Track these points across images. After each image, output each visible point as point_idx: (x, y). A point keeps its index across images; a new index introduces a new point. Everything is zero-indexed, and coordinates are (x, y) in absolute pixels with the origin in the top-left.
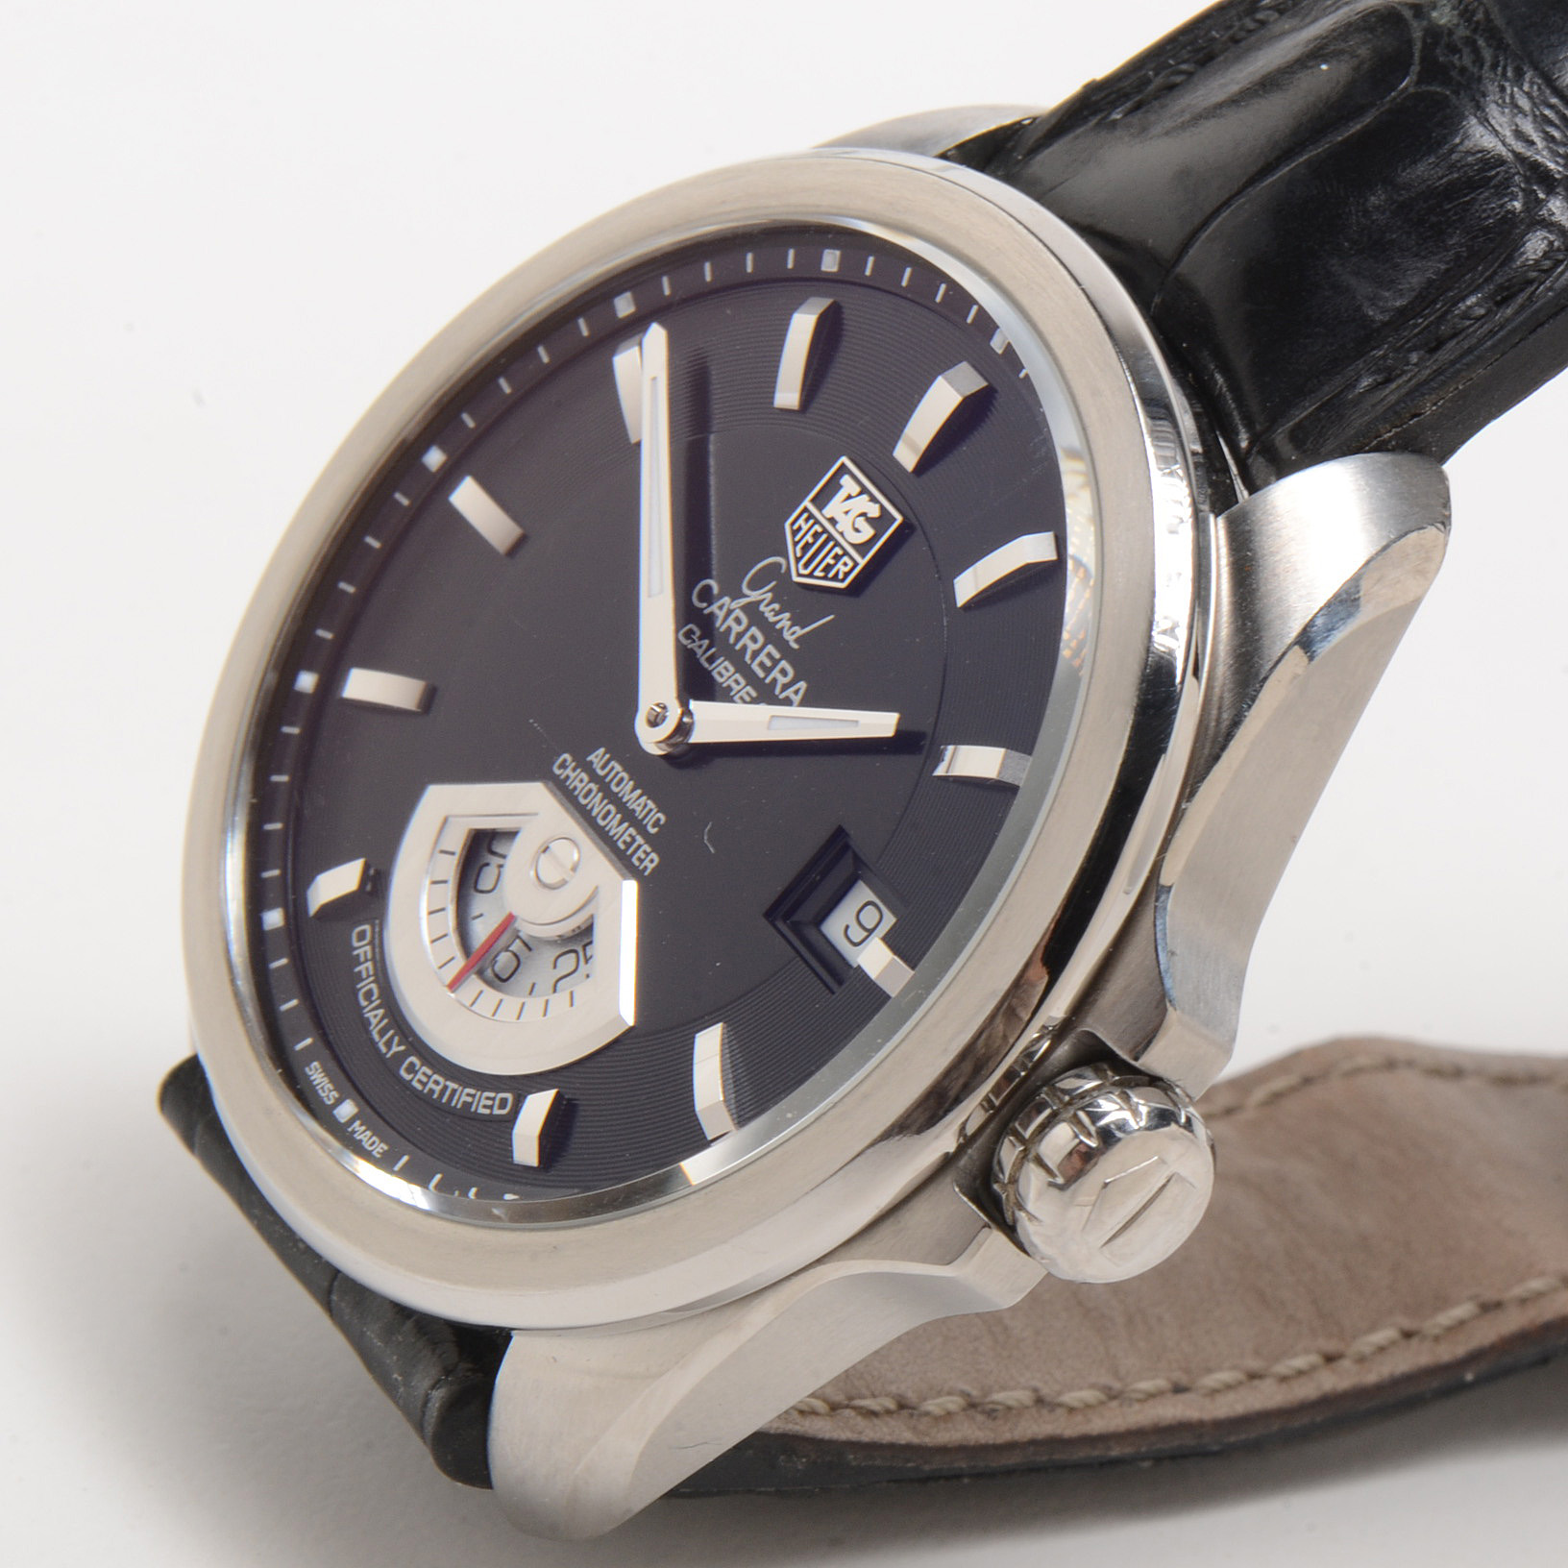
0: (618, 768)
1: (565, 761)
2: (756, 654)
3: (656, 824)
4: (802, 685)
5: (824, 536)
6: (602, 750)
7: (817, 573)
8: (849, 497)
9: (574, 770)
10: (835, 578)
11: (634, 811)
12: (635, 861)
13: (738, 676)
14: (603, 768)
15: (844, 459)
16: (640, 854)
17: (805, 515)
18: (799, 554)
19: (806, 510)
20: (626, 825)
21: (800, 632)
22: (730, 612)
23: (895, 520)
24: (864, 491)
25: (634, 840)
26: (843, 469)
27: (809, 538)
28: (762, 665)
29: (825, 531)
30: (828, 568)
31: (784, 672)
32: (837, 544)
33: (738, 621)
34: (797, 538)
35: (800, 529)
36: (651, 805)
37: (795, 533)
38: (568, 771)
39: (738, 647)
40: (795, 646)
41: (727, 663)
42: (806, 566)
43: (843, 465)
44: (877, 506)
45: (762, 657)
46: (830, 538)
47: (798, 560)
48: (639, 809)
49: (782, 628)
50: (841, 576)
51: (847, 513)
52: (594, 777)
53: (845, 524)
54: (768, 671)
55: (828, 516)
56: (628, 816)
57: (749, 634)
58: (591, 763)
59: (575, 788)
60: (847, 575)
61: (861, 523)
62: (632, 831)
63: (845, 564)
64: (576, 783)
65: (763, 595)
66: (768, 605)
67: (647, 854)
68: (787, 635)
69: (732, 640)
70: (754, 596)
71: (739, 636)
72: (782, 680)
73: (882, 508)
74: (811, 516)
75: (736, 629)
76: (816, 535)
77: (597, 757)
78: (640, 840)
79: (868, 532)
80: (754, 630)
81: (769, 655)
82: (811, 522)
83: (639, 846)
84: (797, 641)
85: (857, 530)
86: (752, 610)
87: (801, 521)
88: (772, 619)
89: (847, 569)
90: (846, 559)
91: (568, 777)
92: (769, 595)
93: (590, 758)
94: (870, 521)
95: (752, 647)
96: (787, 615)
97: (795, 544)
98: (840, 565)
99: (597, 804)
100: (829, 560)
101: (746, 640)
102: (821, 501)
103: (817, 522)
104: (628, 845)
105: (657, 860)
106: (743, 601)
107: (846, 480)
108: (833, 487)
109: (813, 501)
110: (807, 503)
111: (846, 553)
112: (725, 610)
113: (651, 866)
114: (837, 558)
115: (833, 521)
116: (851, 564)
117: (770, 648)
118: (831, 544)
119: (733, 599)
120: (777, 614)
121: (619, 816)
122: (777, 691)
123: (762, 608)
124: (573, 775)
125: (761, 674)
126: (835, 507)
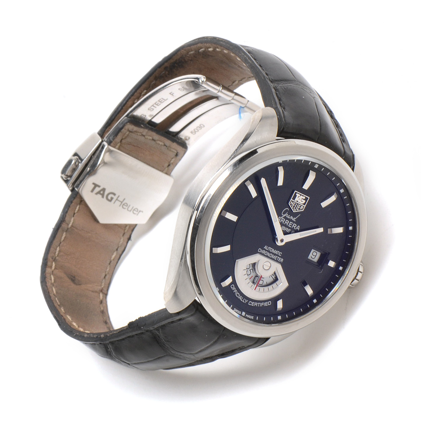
0: (270, 248)
1: (260, 250)
2: (288, 224)
3: (281, 254)
4: (299, 226)
5: (297, 204)
6: (266, 246)
7: (297, 210)
8: (299, 197)
9: (262, 250)
10: (301, 210)
11: (276, 254)
12: (279, 261)
13: (286, 228)
14: (267, 249)
15: (295, 191)
16: (279, 259)
17: (292, 202)
18: (293, 208)
19: (292, 201)
20: (275, 256)
21: (295, 219)
22: (281, 219)
23: (308, 198)
24: (301, 195)
25: (277, 258)
26: (296, 193)
27: (294, 205)
28: (290, 225)
29: (296, 203)
30: (299, 209)
31: (295, 225)
32: (299, 204)
33: (283, 220)
34: (292, 205)
35: (292, 204)
36: (278, 252)
37: (291, 205)
38: (261, 251)
39: (285, 224)
40: (295, 221)
41: (284, 227)
42: (295, 209)
43: (296, 192)
44: (304, 197)
45: (290, 224)
46: (298, 204)
47: (293, 209)
48: (276, 253)
49: (292, 219)
50: (302, 209)
51: (299, 199)
52: (266, 250)
53: (299, 201)
54: (292, 226)
55: (296, 200)
56: (275, 254)
57: (286, 221)
58: (265, 249)
59: (263, 253)
60: (303, 209)
61: (302, 200)
62: (277, 256)
63: (302, 207)
64: (263, 252)
65: (286, 215)
66: (288, 216)
67: (281, 259)
68: (293, 220)
69: (283, 223)
70: (285, 215)
71: (284, 222)
72: (295, 227)
73: (305, 197)
74: (293, 201)
75: (283, 221)
76: (295, 204)
77: (266, 247)
78: (278, 257)
79: (304, 201)
80: (287, 220)
81: (291, 224)
82: (293, 202)
83: (279, 258)
84: (295, 220)
85: (302, 201)
86: (285, 218)
87: (291, 203)
88: (289, 218)
89: (303, 208)
90: (302, 206)
91: (261, 252)
92: (287, 215)
93: (265, 248)
94: (304, 199)
95: (287, 223)
96: (292, 217)
97: (292, 207)
98: (301, 207)
99: (268, 254)
100: (299, 207)
101: (286, 222)
102: (294, 199)
103: (294, 202)
104: (277, 259)
105: (283, 259)
106: (283, 217)
107: (297, 194)
108: (295, 196)
109: (292, 199)
110: (291, 200)
111: (301, 205)
112: (280, 219)
113: (282, 261)
114: (300, 207)
115: (297, 201)
116: (303, 207)
117: (291, 222)
118: (298, 205)
119: (281, 217)
120: (290, 217)
121: (273, 255)
122: (295, 228)
123: (287, 217)
124: (262, 251)
125: (291, 227)
126: (297, 199)
